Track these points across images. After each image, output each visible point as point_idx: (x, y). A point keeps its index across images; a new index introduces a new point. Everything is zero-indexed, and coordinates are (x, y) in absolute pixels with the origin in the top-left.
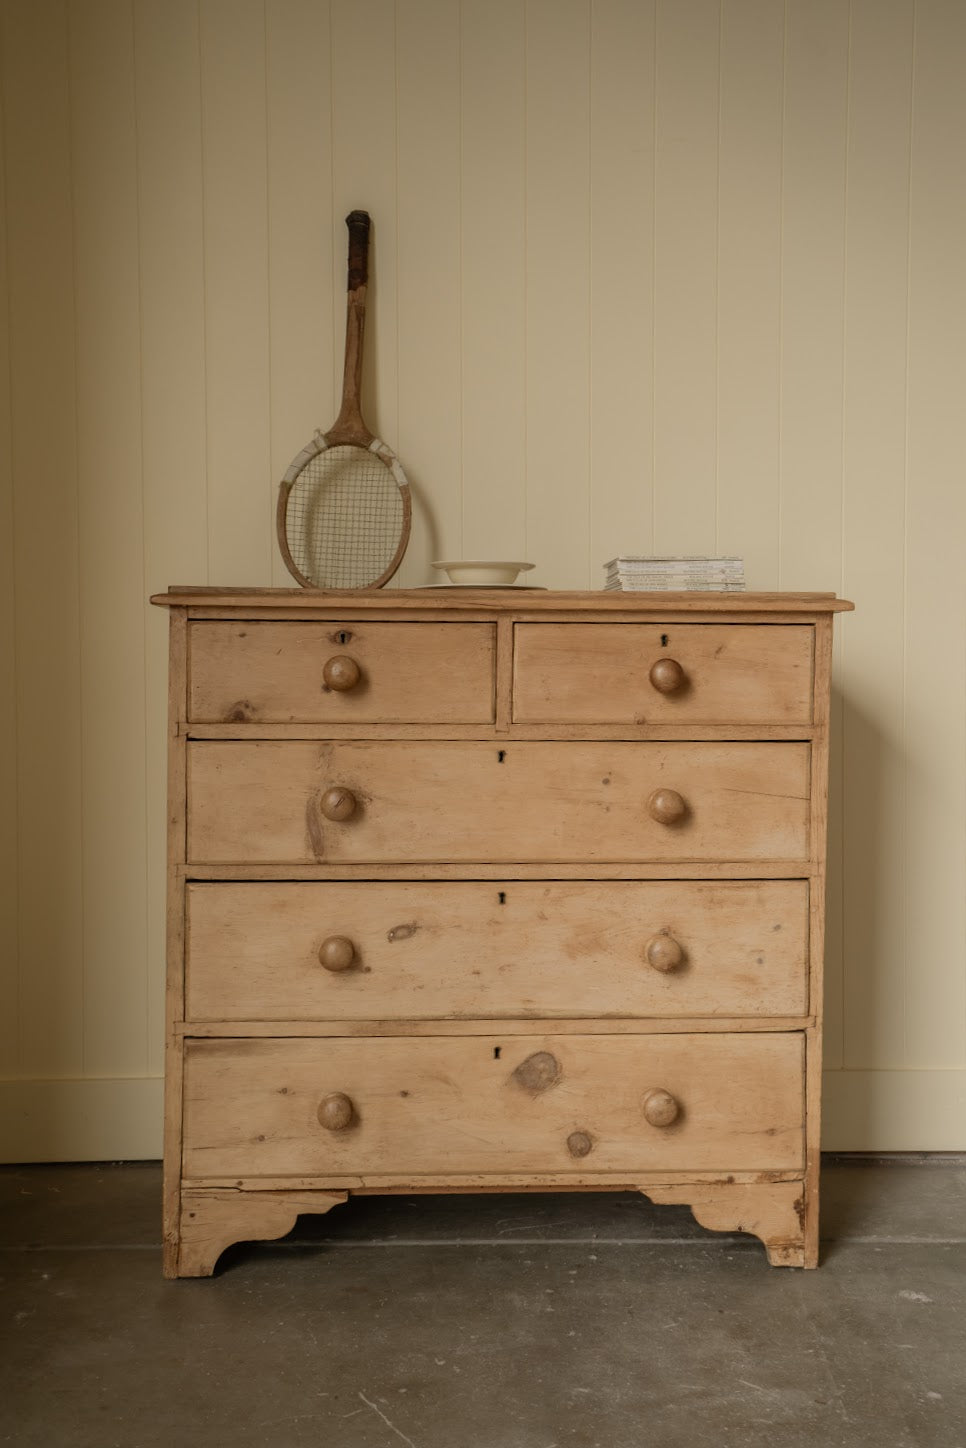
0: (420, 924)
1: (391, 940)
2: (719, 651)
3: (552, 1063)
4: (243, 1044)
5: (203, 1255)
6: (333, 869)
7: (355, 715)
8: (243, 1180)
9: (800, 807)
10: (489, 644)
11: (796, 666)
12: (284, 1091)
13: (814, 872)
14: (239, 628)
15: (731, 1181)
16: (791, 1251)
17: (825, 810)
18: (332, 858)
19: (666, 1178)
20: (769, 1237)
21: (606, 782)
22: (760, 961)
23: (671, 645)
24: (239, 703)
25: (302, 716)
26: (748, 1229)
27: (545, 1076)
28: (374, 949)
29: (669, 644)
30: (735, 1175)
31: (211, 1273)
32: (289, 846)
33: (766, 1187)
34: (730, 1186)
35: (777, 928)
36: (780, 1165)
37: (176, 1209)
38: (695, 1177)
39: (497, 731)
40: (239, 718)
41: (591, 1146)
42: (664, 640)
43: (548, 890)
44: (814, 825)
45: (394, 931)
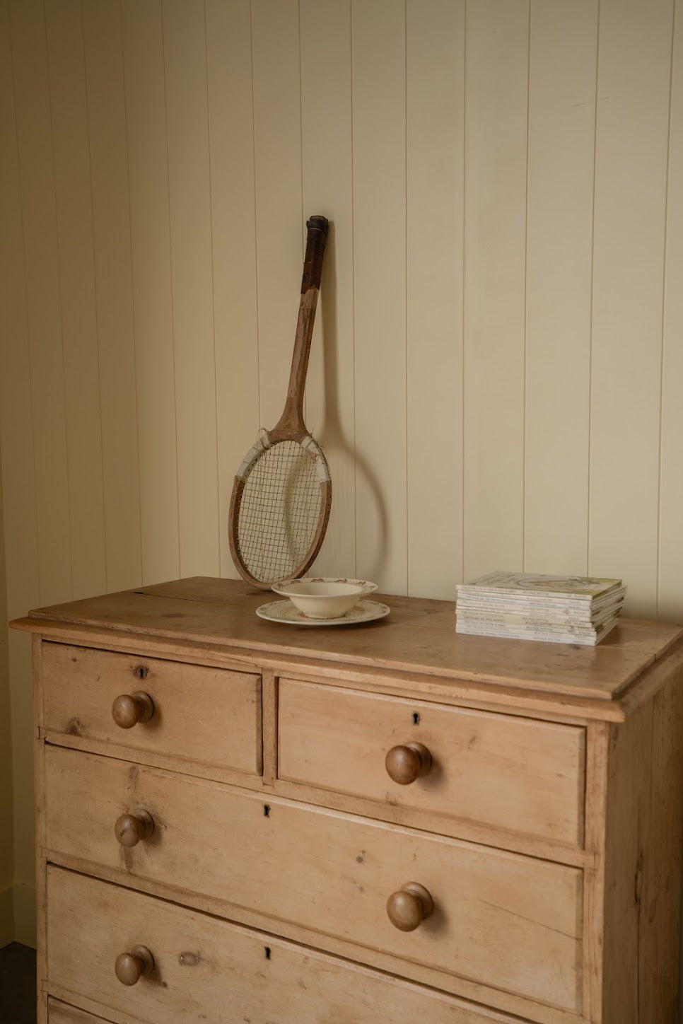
0: (202, 956)
1: (182, 962)
2: (473, 740)
6: (141, 882)
7: (153, 746)
9: (571, 945)
10: (254, 696)
11: (560, 776)
14: (73, 652)
17: (600, 960)
18: (138, 873)
21: (360, 860)
23: (423, 726)
24: (73, 720)
25: (115, 739)
28: (169, 965)
29: (421, 723)
32: (108, 853)
39: (264, 784)
40: (73, 731)
42: (416, 717)
43: (307, 958)
44: (586, 973)
45: (183, 955)
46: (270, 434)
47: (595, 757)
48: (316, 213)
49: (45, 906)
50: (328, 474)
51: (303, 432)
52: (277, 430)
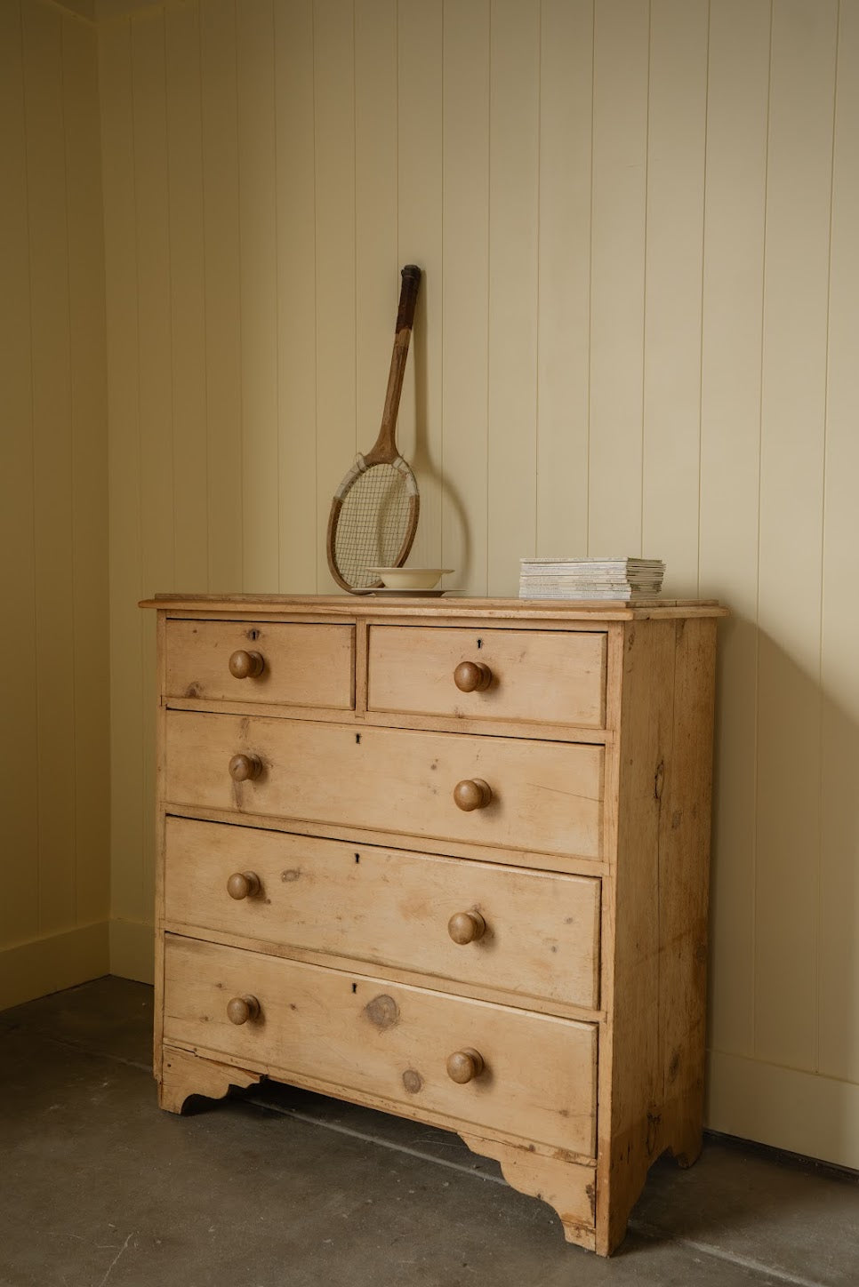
0: (302, 871)
1: (284, 880)
3: (393, 1006)
4: (197, 944)
5: (174, 1099)
6: (250, 818)
7: (262, 697)
8: (198, 1048)
9: (595, 807)
10: (349, 643)
11: (588, 672)
12: (220, 986)
13: (606, 873)
14: (194, 625)
15: (532, 1149)
16: (583, 1232)
17: (616, 813)
18: (247, 809)
19: (479, 1131)
20: (564, 1213)
21: (434, 767)
22: (554, 950)
23: (485, 649)
24: (193, 683)
25: (229, 696)
26: (546, 1199)
27: (387, 1016)
28: (273, 885)
29: (483, 647)
30: (536, 1145)
31: (180, 1112)
32: (220, 796)
33: (560, 1163)
34: (532, 1154)
35: (570, 921)
36: (573, 1148)
37: (160, 1058)
38: (502, 1137)
39: (356, 717)
40: (192, 695)
41: (420, 1086)
42: (480, 644)
43: (389, 856)
44: (606, 827)
45: (285, 873)
46: (365, 458)
47: (614, 655)
48: (410, 263)
49: (164, 853)
50: (417, 489)
51: (395, 453)
52: (372, 454)
